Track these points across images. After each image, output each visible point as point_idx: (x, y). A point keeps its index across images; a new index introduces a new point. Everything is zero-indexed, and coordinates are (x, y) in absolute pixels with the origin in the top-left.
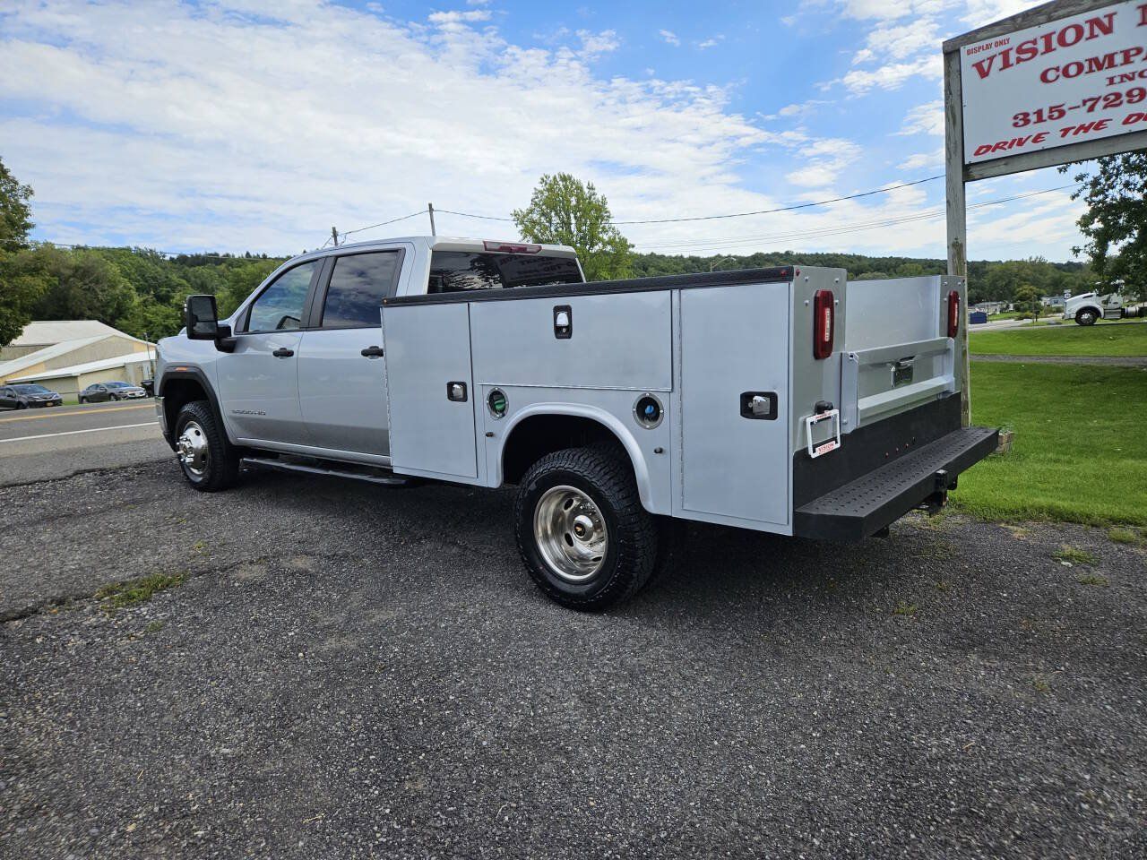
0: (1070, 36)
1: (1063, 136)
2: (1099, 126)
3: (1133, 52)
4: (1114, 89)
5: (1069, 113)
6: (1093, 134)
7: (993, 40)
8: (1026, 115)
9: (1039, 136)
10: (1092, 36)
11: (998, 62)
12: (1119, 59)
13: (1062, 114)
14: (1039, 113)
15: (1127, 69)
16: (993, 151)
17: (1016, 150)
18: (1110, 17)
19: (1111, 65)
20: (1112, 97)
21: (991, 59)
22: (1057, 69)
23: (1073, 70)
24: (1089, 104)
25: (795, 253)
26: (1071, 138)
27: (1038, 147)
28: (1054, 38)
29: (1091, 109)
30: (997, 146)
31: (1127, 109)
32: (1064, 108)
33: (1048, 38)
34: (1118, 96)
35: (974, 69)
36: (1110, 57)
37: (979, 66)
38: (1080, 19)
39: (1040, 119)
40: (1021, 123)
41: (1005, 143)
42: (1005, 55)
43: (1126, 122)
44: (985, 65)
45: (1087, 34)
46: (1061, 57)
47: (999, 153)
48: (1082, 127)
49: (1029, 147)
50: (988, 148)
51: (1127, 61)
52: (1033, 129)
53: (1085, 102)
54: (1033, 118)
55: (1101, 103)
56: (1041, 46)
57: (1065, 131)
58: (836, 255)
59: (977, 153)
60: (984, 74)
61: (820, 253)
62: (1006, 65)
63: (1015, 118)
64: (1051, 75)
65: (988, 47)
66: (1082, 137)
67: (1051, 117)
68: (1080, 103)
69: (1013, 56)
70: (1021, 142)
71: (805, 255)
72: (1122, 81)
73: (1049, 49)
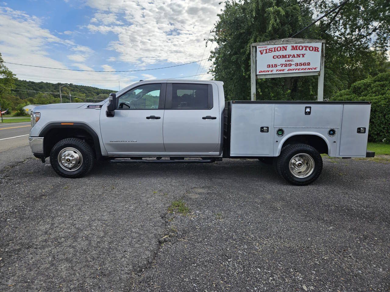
0: (279, 49)
1: (277, 71)
2: (283, 70)
3: (290, 56)
4: (286, 63)
5: (278, 66)
6: (282, 72)
7: (264, 46)
8: (270, 65)
9: (272, 71)
10: (283, 50)
11: (265, 51)
12: (287, 56)
13: (277, 66)
14: (272, 65)
15: (289, 59)
16: (263, 72)
17: (267, 73)
18: (286, 47)
19: (286, 58)
20: (286, 65)
21: (263, 50)
22: (276, 56)
23: (279, 57)
24: (282, 65)
25: (74, 85)
26: (278, 72)
27: (271, 73)
28: (276, 49)
29: (282, 66)
30: (264, 71)
31: (288, 68)
32: (277, 65)
33: (275, 48)
34: (287, 64)
35: (260, 52)
36: (286, 56)
37: (261, 51)
38: (281, 46)
39: (272, 67)
40: (269, 67)
41: (265, 71)
42: (266, 50)
43: (288, 70)
44: (262, 51)
45: (282, 49)
46: (277, 53)
47: (264, 73)
48: (280, 70)
49: (270, 73)
50: (262, 71)
51: (289, 57)
52: (271, 69)
53: (281, 65)
54: (271, 66)
55: (284, 66)
56: (273, 50)
57: (277, 70)
58: (89, 87)
59: (259, 72)
60: (262, 54)
61: (83, 85)
62: (266, 53)
63: (268, 65)
64: (275, 57)
65: (263, 47)
66: (280, 72)
67: (274, 67)
68: (280, 65)
69: (268, 51)
70: (268, 71)
71: (77, 85)
72: (288, 61)
73: (275, 51)
